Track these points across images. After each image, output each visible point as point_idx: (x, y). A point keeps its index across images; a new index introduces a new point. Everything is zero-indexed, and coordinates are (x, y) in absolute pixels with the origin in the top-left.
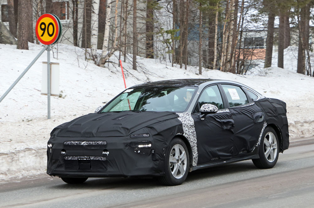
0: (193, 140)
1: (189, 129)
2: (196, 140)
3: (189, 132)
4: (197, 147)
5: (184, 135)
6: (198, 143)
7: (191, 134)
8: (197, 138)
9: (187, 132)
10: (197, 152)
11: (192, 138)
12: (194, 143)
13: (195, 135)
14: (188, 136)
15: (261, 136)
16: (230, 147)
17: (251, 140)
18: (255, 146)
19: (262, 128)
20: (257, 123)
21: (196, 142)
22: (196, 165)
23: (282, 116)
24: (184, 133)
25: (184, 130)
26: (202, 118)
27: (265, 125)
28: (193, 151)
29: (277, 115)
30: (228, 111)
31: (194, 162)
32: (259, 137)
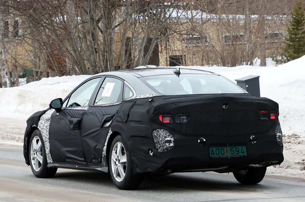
0: (45, 134)
1: (45, 122)
2: (48, 134)
3: (44, 125)
4: (49, 142)
5: (38, 127)
6: (50, 139)
7: (45, 127)
8: (49, 133)
9: (42, 125)
10: (49, 148)
11: (45, 132)
12: (46, 137)
13: (48, 130)
14: (41, 129)
15: (106, 144)
16: (79, 151)
17: (97, 147)
18: (102, 156)
19: (108, 135)
20: (103, 128)
21: (48, 137)
22: (52, 162)
23: (133, 124)
24: (38, 126)
25: (39, 123)
26: (57, 113)
27: (110, 132)
28: (45, 145)
29: (125, 121)
30: (86, 109)
31: (47, 158)
32: (104, 145)
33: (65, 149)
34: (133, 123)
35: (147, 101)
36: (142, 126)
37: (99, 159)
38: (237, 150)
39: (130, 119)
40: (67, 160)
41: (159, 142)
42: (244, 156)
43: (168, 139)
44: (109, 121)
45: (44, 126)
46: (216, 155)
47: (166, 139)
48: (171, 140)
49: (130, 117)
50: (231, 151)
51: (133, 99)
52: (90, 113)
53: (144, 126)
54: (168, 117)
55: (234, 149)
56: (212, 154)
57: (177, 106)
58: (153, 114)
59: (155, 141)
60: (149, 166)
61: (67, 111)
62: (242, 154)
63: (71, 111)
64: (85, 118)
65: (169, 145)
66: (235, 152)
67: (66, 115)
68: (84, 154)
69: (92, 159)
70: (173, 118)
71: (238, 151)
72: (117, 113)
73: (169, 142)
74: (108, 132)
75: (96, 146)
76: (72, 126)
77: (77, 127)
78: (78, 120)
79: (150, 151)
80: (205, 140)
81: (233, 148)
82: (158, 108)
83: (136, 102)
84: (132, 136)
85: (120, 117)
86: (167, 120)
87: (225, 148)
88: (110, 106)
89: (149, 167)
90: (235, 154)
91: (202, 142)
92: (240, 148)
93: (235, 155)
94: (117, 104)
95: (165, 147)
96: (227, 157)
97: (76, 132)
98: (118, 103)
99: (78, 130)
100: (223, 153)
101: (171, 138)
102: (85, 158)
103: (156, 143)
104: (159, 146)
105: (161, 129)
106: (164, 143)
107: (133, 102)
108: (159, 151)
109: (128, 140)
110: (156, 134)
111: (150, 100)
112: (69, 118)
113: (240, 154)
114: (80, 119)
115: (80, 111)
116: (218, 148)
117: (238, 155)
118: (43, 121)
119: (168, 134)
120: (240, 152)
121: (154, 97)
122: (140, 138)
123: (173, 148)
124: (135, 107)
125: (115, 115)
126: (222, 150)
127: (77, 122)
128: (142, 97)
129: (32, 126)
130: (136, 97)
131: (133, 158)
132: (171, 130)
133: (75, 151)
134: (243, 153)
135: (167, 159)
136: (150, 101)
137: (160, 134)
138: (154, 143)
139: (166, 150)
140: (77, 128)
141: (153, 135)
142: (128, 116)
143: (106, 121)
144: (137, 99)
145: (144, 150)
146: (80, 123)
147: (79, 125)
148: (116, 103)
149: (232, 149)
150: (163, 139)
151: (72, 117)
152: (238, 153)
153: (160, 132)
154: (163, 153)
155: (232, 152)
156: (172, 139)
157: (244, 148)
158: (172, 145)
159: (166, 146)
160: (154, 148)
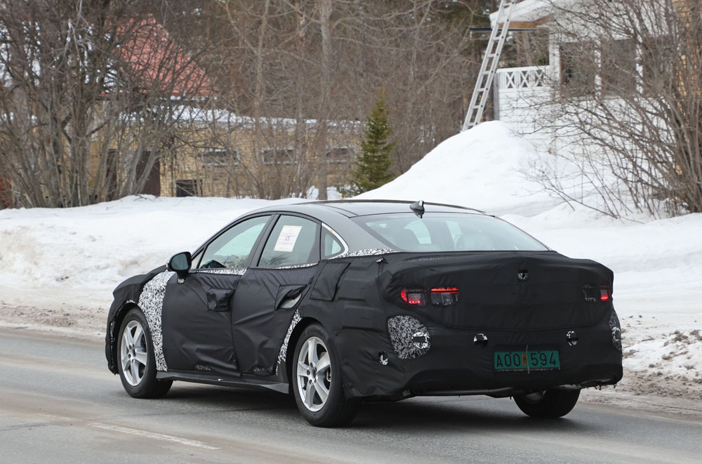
0: (154, 318)
1: (153, 296)
2: (160, 318)
4: (162, 333)
5: (139, 304)
6: (163, 326)
7: (153, 305)
8: (163, 317)
9: (146, 301)
10: (161, 344)
11: (154, 313)
12: (156, 324)
13: (160, 310)
14: (145, 308)
15: (287, 340)
16: (227, 350)
17: (267, 346)
18: (277, 363)
19: (291, 323)
20: (280, 310)
21: (159, 323)
22: (165, 370)
23: (347, 305)
24: (138, 302)
25: (141, 296)
26: (180, 278)
27: (297, 318)
28: (153, 339)
29: (331, 299)
30: (242, 273)
31: (157, 362)
32: (283, 343)
33: (194, 347)
34: (346, 302)
35: (373, 262)
36: (366, 308)
37: (269, 367)
38: (543, 357)
39: (340, 294)
40: (198, 367)
41: (400, 340)
42: (556, 370)
43: (418, 334)
44: (294, 298)
45: (151, 302)
46: (505, 367)
47: (415, 335)
48: (424, 337)
49: (339, 291)
50: (532, 359)
51: (342, 258)
52: (249, 280)
53: (372, 309)
54: (418, 293)
55: (537, 356)
56: (498, 364)
57: (435, 273)
58: (388, 287)
59: (393, 338)
60: (378, 384)
61: (201, 275)
62: (552, 365)
63: (208, 276)
64: (241, 289)
65: (421, 346)
66: (540, 361)
67: (200, 283)
68: (235, 357)
69: (253, 368)
70: (427, 295)
71: (545, 360)
72: (310, 283)
73: (421, 340)
74: (292, 319)
75: (264, 343)
76: (213, 305)
77: (224, 307)
78: (226, 294)
79: (382, 357)
80: (485, 338)
81: (535, 354)
82: (398, 275)
83: (350, 264)
84: (344, 327)
85: (318, 290)
86: (416, 299)
87: (522, 354)
88: (294, 269)
89: (378, 386)
90: (539, 365)
91: (481, 341)
92: (548, 354)
93: (540, 367)
94: (308, 265)
95: (412, 350)
96: (525, 371)
97: (221, 315)
98: (312, 265)
99: (226, 313)
100: (517, 363)
101: (425, 332)
102: (237, 364)
103: (394, 342)
104: (400, 347)
105: (404, 315)
106: (410, 342)
107: (345, 263)
108: (401, 356)
109: (337, 335)
110: (394, 326)
111: (380, 260)
112: (206, 288)
113: (549, 365)
114: (229, 291)
115: (229, 277)
116: (508, 353)
117: (544, 367)
118: (149, 294)
119: (418, 326)
120: (548, 360)
121: (386, 254)
122: (362, 331)
123: (428, 351)
124: (349, 272)
125: (306, 286)
126: (516, 357)
127: (225, 298)
128: (361, 253)
129: (125, 301)
130: (350, 254)
131: (346, 368)
132: (424, 317)
133: (217, 351)
134: (554, 363)
135: (415, 373)
136: (379, 263)
137: (403, 325)
138: (390, 342)
139: (414, 356)
140: (223, 309)
141: (389, 326)
142: (337, 289)
143: (287, 298)
144: (350, 257)
145: (370, 354)
146: (229, 298)
147: (228, 303)
148: (306, 264)
149: (534, 356)
150: (409, 335)
151: (212, 287)
152: (544, 362)
153: (403, 321)
154: (409, 360)
155: (535, 362)
156: (425, 335)
157: (556, 353)
158: (425, 345)
159: (414, 349)
160: (391, 351)
